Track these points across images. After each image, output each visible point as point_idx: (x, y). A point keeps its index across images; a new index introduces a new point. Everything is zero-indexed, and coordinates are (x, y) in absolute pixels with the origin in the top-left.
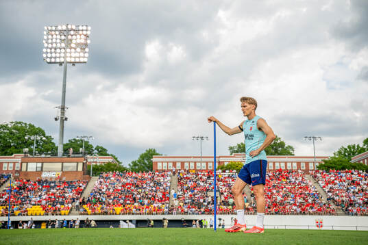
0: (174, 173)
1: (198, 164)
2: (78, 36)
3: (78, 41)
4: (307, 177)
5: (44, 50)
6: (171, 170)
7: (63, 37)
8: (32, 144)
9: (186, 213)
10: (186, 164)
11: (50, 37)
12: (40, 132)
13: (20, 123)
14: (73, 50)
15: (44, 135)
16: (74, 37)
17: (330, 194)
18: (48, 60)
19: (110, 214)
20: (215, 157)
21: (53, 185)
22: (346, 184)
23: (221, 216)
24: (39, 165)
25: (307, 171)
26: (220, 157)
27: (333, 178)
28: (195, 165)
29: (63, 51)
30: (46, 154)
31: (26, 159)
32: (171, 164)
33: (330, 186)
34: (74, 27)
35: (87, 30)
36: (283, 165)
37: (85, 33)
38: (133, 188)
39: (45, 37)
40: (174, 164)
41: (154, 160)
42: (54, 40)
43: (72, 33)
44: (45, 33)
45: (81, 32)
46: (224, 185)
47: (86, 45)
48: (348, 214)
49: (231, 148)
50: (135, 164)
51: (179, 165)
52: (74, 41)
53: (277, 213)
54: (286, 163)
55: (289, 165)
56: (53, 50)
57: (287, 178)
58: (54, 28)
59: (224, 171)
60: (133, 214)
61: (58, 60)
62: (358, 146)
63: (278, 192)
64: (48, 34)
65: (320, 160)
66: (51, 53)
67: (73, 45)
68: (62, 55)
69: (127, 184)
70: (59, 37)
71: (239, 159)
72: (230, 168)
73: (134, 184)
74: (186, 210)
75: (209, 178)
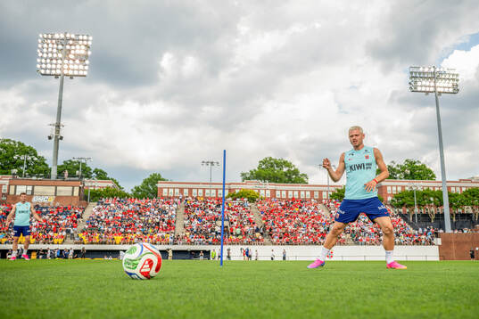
0: (181, 201)
1: (207, 191)
2: (78, 47)
3: (78, 52)
4: (320, 206)
5: (39, 60)
6: (178, 198)
7: (60, 47)
8: (22, 164)
9: (193, 243)
10: (194, 191)
11: (45, 45)
12: (31, 151)
13: (7, 140)
14: (71, 62)
15: (36, 155)
16: (73, 47)
18: (43, 72)
19: (110, 244)
20: (224, 184)
21: (44, 210)
23: (231, 247)
24: (30, 188)
25: (320, 200)
26: (230, 184)
28: (204, 192)
29: (60, 61)
30: (37, 177)
31: (14, 182)
32: (177, 191)
34: (73, 36)
35: (87, 40)
36: (296, 193)
37: (85, 43)
38: (135, 216)
39: (40, 46)
40: (181, 190)
41: (159, 185)
42: (50, 50)
43: (71, 42)
44: (40, 41)
45: (81, 42)
46: (234, 214)
47: (87, 56)
48: (358, 244)
49: (243, 175)
50: (138, 189)
51: (186, 191)
52: (72, 52)
53: (288, 243)
54: (299, 191)
55: (302, 193)
56: (48, 61)
57: (300, 208)
58: (50, 36)
59: (235, 199)
61: (53, 72)
63: (290, 221)
64: (43, 43)
65: (333, 189)
66: (46, 64)
67: (71, 56)
68: (59, 66)
69: (129, 211)
70: (55, 46)
71: (251, 186)
72: (241, 196)
73: (136, 212)
74: (193, 240)
75: (218, 206)
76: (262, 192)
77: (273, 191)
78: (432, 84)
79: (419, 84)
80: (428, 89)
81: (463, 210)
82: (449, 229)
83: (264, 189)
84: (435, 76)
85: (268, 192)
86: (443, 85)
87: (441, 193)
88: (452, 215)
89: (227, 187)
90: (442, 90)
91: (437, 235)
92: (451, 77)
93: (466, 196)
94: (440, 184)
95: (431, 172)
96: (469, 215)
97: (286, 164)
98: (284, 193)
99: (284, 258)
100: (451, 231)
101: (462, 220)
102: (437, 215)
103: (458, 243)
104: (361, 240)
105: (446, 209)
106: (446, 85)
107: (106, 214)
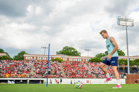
0: (33, 61)
1: (43, 58)
4: (85, 64)
6: (32, 60)
9: (37, 77)
10: (38, 58)
17: (92, 71)
19: (4, 77)
20: (49, 55)
22: (98, 67)
23: (51, 79)
25: (85, 62)
26: (52, 56)
27: (94, 65)
32: (31, 58)
33: (92, 68)
36: (76, 59)
38: (15, 67)
40: (33, 57)
41: (24, 55)
46: (53, 67)
48: (98, 78)
49: (57, 52)
50: (16, 57)
51: (35, 58)
53: (73, 78)
54: (77, 59)
55: (79, 59)
57: (78, 65)
59: (54, 61)
60: (14, 77)
62: (103, 54)
63: (74, 70)
65: (90, 58)
69: (12, 65)
71: (60, 57)
72: (56, 60)
73: (15, 65)
74: (37, 76)
75: (47, 64)
76: (64, 59)
77: (68, 59)
78: (125, 23)
79: (121, 22)
80: (123, 24)
81: (134, 66)
82: (129, 73)
83: (65, 58)
84: (126, 20)
85: (66, 59)
86: (129, 23)
87: (127, 60)
88: (130, 68)
89: (50, 56)
90: (128, 25)
91: (125, 75)
92: (131, 21)
93: (135, 62)
94: (127, 58)
95: (124, 53)
96: (136, 68)
97: (73, 49)
98: (72, 59)
99: (71, 83)
100: (130, 74)
101: (134, 70)
102: (125, 68)
103: (132, 78)
104: (99, 77)
105: (128, 66)
106: (130, 23)
107: (3, 66)
